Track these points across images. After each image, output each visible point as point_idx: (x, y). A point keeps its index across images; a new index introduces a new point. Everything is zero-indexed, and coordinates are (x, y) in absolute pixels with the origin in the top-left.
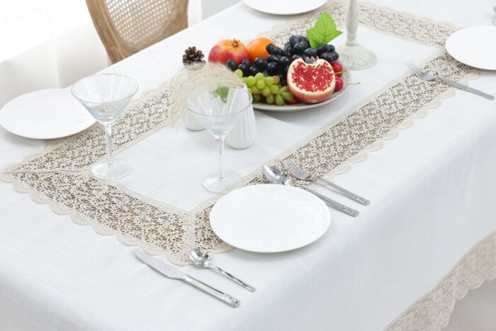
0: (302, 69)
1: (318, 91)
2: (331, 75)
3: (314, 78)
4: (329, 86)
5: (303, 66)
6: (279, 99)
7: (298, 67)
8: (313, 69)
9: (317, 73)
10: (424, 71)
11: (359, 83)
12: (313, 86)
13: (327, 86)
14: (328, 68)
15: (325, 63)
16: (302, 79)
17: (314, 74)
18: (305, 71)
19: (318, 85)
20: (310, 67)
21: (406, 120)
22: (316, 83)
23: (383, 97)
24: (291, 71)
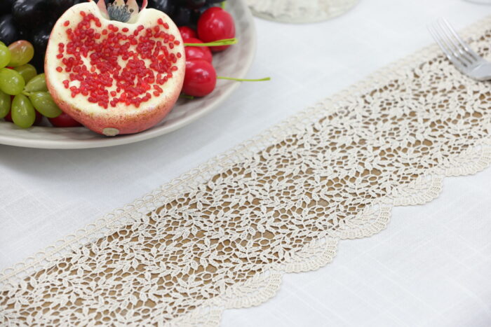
0: (91, 35)
1: (121, 106)
2: (173, 58)
3: (122, 63)
4: (159, 92)
5: (93, 25)
6: (21, 111)
7: (80, 27)
8: (120, 37)
9: (132, 49)
10: (474, 48)
11: (268, 79)
12: (113, 88)
13: (151, 92)
14: (168, 38)
15: (160, 22)
16: (86, 62)
17: (124, 53)
18: (99, 41)
19: (128, 87)
20: (116, 29)
21: (375, 207)
22: (125, 80)
23: (336, 122)
24: (58, 36)
